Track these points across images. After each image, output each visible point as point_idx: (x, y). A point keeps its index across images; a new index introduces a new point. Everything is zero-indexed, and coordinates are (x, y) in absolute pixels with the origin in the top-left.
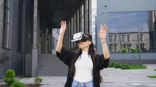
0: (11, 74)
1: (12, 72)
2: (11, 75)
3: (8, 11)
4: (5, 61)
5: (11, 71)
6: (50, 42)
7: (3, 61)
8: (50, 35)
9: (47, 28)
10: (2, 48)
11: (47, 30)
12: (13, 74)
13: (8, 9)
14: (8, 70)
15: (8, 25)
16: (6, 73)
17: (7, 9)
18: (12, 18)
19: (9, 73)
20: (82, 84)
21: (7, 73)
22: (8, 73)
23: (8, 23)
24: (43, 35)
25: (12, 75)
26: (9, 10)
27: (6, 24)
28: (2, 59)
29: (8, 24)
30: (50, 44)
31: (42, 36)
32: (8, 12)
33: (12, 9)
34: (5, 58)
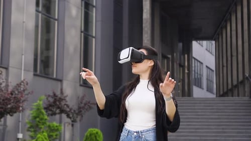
0: (96, 137)
1: (97, 133)
2: (94, 138)
3: (92, 12)
4: (85, 112)
5: (94, 132)
6: (186, 71)
7: (81, 111)
8: (186, 56)
9: (180, 41)
10: (81, 85)
11: (181, 45)
12: (99, 136)
13: (94, 6)
14: (89, 130)
15: (94, 39)
16: (86, 134)
17: (90, 7)
18: (99, 24)
19: (91, 135)
20: (135, 134)
21: (87, 136)
22: (89, 134)
23: (94, 35)
24: (170, 56)
25: (98, 138)
26: (94, 9)
27: (90, 37)
28: (80, 108)
29: (93, 37)
30: (186, 76)
31: (168, 58)
32: (94, 14)
33: (99, 6)
34: (85, 104)
